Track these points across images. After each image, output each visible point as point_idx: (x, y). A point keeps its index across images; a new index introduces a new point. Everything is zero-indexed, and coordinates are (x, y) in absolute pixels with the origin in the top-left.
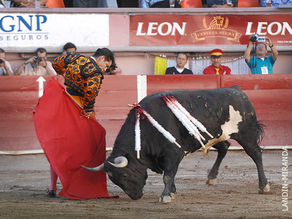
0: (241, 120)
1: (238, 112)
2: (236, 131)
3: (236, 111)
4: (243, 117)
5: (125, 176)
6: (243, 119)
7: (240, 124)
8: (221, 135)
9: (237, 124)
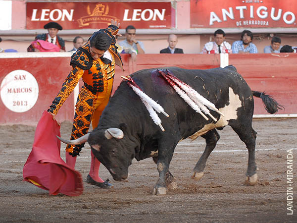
0: (240, 106)
1: (237, 96)
2: (235, 117)
3: (236, 94)
4: (242, 102)
5: (113, 152)
6: (242, 104)
7: (239, 110)
8: (218, 120)
9: (236, 109)
